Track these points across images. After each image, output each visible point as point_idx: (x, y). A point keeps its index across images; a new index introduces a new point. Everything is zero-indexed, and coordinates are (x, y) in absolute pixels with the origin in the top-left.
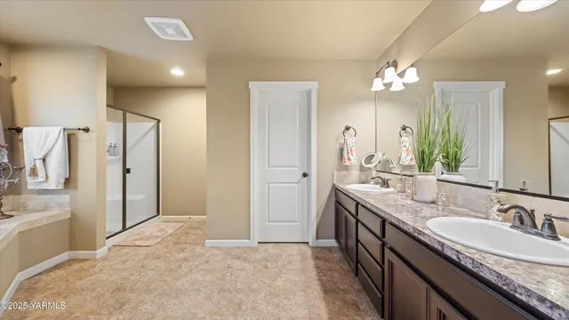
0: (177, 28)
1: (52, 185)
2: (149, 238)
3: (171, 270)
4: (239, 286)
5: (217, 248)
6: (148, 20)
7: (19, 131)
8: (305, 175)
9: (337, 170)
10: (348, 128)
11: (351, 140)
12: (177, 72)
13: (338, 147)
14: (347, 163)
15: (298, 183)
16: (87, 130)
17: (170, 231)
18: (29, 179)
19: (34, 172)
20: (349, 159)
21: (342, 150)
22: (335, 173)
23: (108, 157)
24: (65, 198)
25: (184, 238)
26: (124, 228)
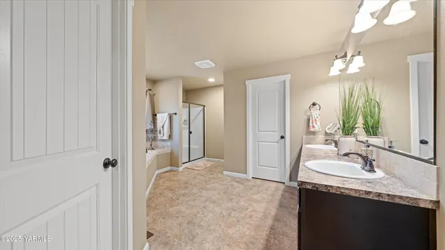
0: (208, 64)
1: (165, 138)
2: (199, 167)
3: (206, 181)
4: (234, 193)
5: (229, 176)
6: (196, 63)
7: (156, 115)
8: (282, 137)
9: (306, 135)
10: (314, 104)
11: (315, 113)
12: (211, 80)
13: (306, 118)
14: (312, 130)
15: (277, 142)
16: (176, 114)
17: (209, 165)
18: (159, 135)
19: (160, 133)
20: (313, 127)
21: (309, 120)
22: (304, 136)
23: (184, 126)
24: (169, 143)
25: (214, 169)
26: (189, 161)
